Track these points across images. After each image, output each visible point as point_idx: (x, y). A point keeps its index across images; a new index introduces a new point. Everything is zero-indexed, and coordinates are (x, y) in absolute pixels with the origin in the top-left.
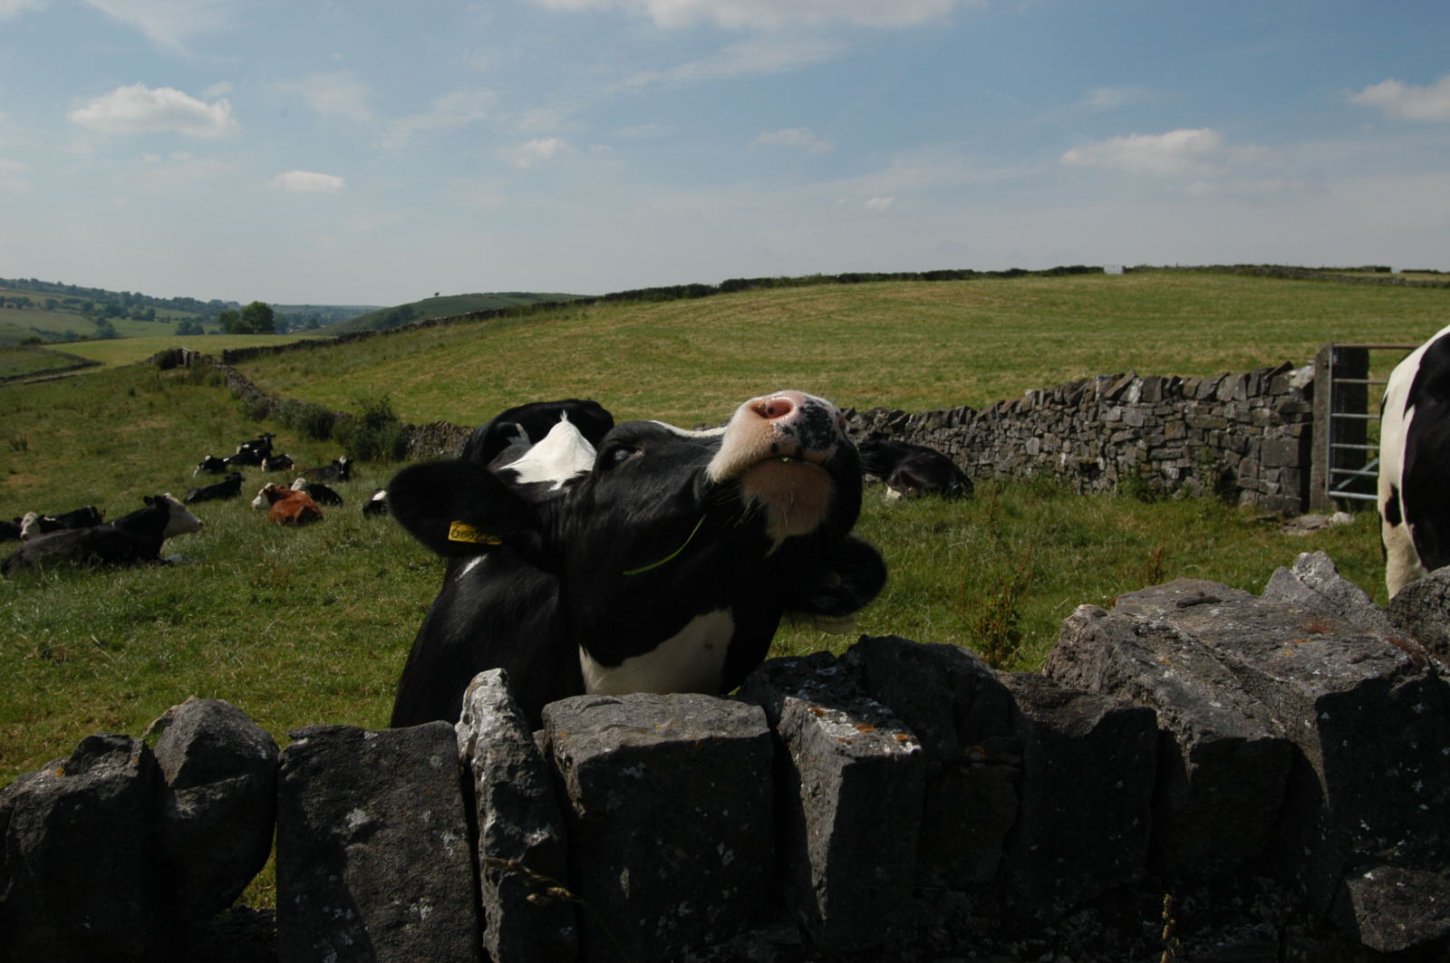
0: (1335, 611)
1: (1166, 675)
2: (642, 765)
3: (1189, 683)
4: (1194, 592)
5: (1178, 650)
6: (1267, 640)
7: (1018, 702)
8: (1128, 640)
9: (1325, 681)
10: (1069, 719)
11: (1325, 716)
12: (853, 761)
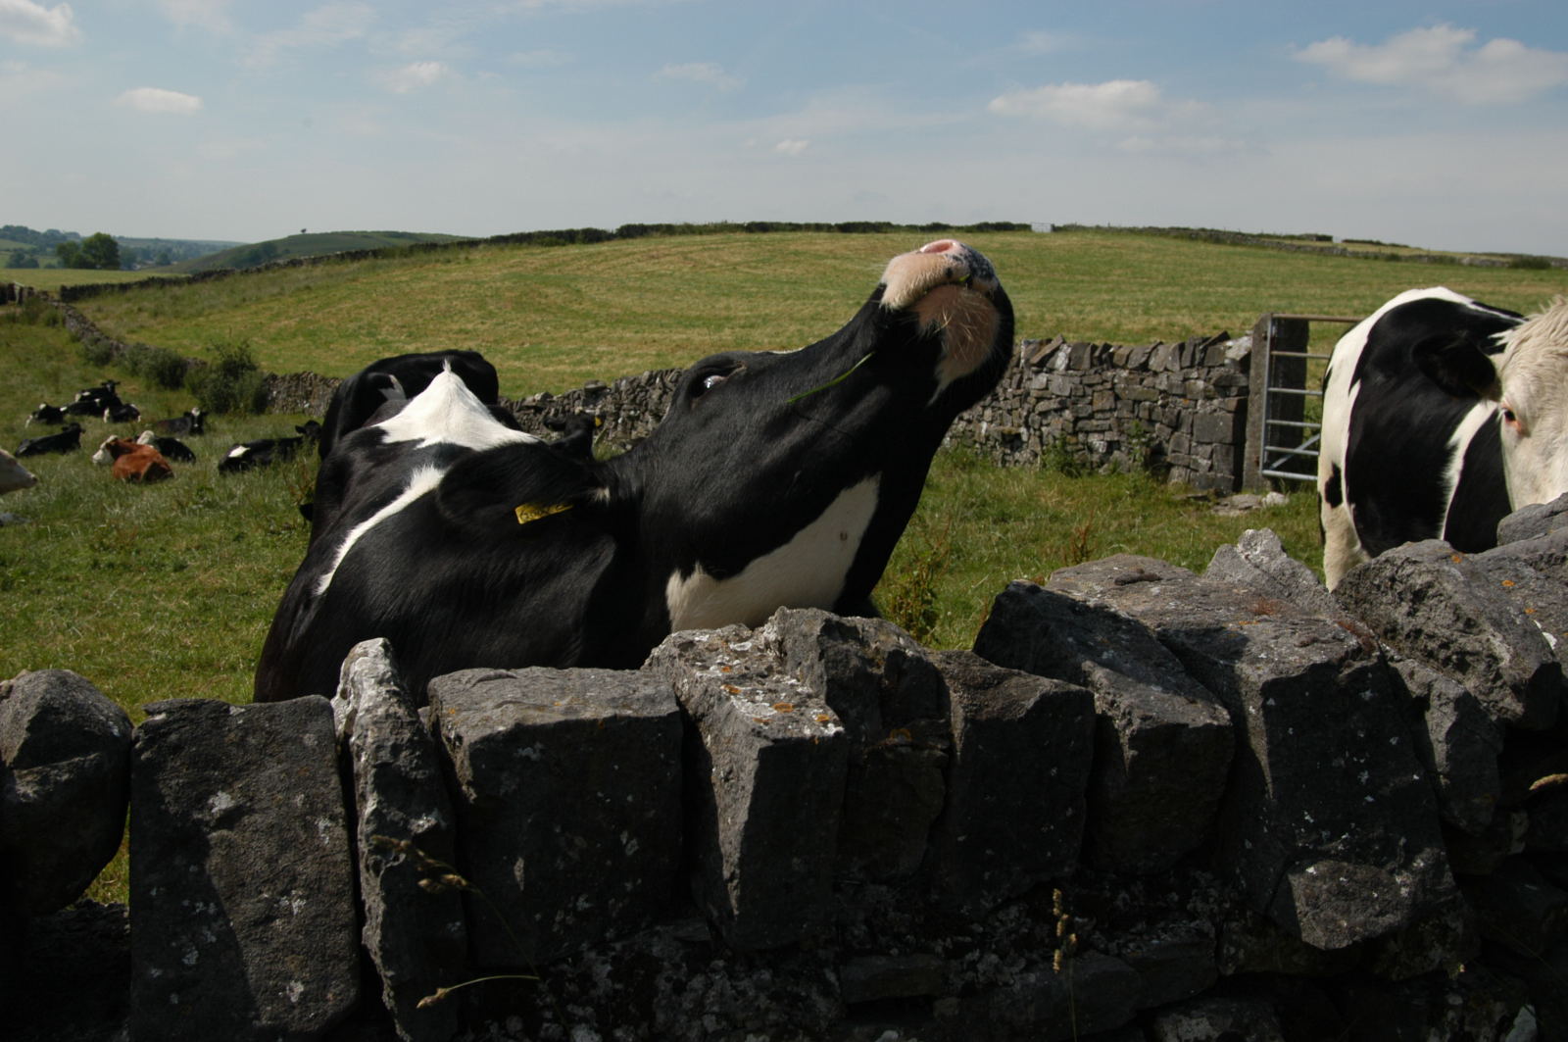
0: (1281, 592)
1: (1105, 656)
2: (539, 746)
3: (1128, 665)
4: (1133, 569)
5: (1118, 629)
6: (1210, 621)
7: (947, 682)
8: (1065, 618)
9: (1271, 665)
10: (1001, 701)
11: (1271, 702)
12: (770, 744)
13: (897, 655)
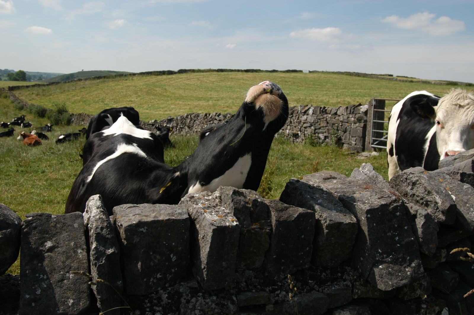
0: (373, 182)
1: (319, 201)
2: (146, 228)
3: (326, 204)
4: (328, 175)
5: (323, 193)
6: (351, 191)
7: (271, 209)
8: (307, 190)
9: (369, 204)
10: (287, 215)
11: (369, 216)
12: (216, 228)
13: (255, 201)
